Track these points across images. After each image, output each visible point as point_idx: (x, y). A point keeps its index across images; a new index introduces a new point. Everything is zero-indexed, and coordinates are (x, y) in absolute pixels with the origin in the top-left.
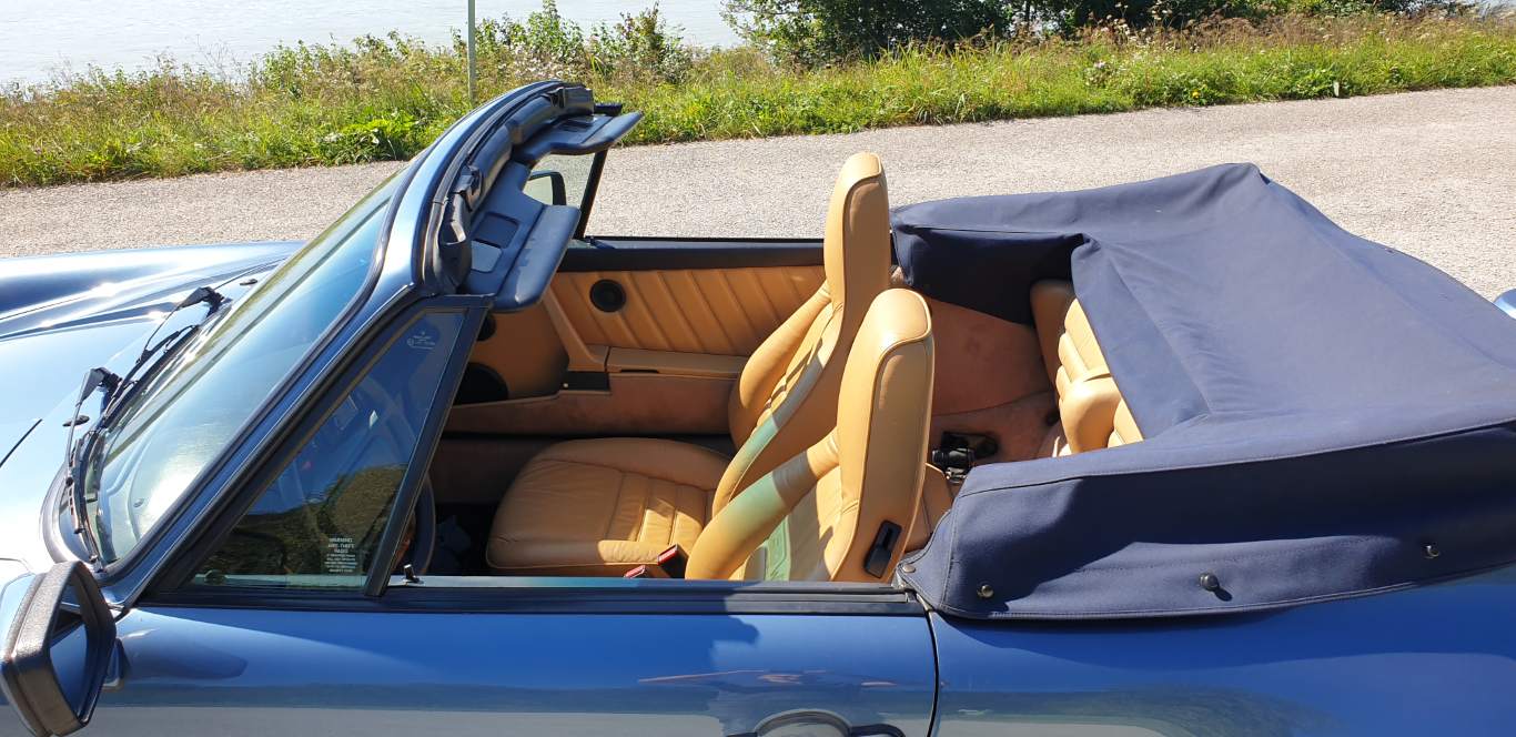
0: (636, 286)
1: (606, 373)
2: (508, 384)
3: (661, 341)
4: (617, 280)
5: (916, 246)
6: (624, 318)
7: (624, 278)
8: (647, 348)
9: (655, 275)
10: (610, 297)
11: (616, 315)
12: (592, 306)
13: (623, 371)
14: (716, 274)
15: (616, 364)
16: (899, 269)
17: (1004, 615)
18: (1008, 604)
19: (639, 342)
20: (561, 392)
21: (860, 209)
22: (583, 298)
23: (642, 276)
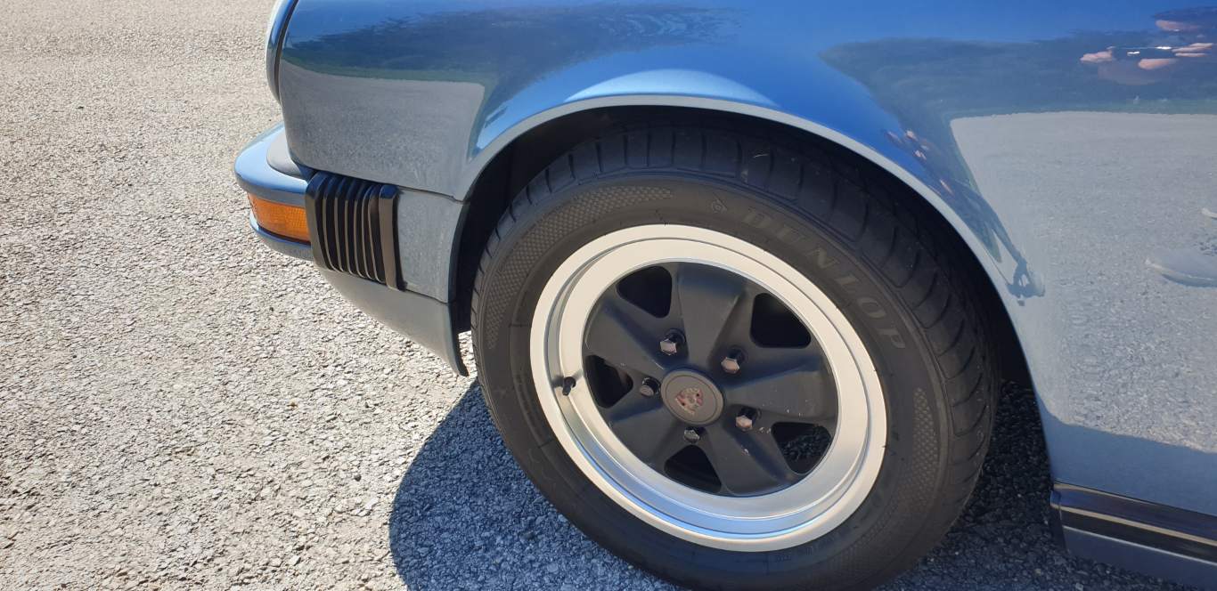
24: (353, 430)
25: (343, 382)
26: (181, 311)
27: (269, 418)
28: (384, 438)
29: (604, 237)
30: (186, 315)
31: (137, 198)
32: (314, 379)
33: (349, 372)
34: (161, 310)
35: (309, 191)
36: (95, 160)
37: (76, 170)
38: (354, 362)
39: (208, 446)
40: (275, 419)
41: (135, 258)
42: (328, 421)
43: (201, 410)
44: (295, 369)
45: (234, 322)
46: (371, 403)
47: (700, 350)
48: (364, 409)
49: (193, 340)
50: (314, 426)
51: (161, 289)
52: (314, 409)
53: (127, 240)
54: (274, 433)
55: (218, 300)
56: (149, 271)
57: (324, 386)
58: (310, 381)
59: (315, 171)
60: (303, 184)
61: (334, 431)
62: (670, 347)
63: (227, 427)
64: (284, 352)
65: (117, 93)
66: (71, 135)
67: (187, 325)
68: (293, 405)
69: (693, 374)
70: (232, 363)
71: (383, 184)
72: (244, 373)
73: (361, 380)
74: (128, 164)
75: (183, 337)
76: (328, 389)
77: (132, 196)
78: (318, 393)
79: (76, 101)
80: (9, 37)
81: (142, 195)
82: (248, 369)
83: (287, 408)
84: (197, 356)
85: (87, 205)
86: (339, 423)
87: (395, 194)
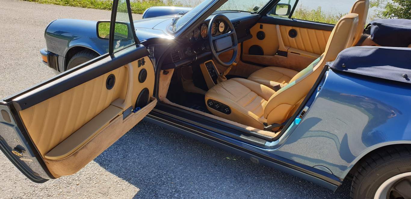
0: (300, 33)
1: (287, 52)
2: (264, 51)
3: (303, 47)
4: (296, 29)
5: (376, 28)
6: (295, 40)
7: (297, 29)
8: (299, 49)
9: (305, 30)
10: (293, 34)
11: (294, 39)
12: (288, 36)
13: (291, 52)
14: (321, 32)
15: (290, 50)
16: (370, 36)
17: (346, 71)
18: (348, 69)
19: (298, 47)
20: (276, 55)
21: (357, 7)
22: (287, 33)
23: (302, 29)
35: (47, 54)
87: (58, 56)
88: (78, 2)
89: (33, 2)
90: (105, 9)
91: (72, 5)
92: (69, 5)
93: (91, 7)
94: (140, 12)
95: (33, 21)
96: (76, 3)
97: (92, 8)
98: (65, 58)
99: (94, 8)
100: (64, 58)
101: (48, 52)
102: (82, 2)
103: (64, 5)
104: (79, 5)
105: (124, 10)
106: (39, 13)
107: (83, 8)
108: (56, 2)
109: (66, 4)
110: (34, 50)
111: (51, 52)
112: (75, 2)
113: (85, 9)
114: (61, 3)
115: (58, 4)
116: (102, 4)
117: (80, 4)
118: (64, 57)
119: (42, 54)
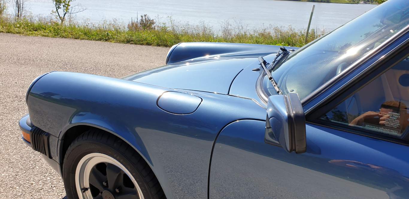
24: (45, 193)
25: (49, 179)
26: (15, 151)
27: (23, 187)
28: (52, 196)
29: (89, 154)
30: (16, 153)
31: (19, 114)
32: (42, 176)
33: (52, 176)
34: (9, 150)
35: (31, 131)
36: (12, 100)
37: (6, 103)
38: (55, 173)
39: (3, 194)
40: (25, 187)
41: (10, 133)
42: (39, 190)
43: (6, 182)
44: (38, 173)
45: (28, 157)
46: (53, 186)
47: (111, 186)
48: (51, 187)
49: (14, 161)
50: (35, 191)
51: (12, 144)
52: (37, 186)
53: (10, 127)
54: (23, 192)
55: (27, 149)
56: (12, 138)
57: (43, 179)
58: (40, 177)
59: (34, 126)
60: (30, 128)
61: (39, 193)
62: (105, 184)
63: (11, 188)
64: (37, 167)
65: (29, 79)
66: (9, 91)
67: (15, 156)
68: (32, 184)
69: (109, 192)
70: (22, 169)
71: (46, 132)
72: (23, 173)
73: (54, 179)
74: (21, 103)
75: (11, 160)
76: (44, 180)
77: (18, 113)
78: (40, 181)
79: (16, 80)
80: (6, 57)
81: (21, 113)
82: (25, 172)
83: (30, 184)
84: (13, 166)
85: (4, 115)
86: (42, 191)
87: (48, 135)
88: (69, 33)
89: (17, 34)
90: (101, 40)
91: (63, 37)
92: (59, 36)
93: (84, 38)
94: (141, 43)
95: (15, 58)
96: (68, 35)
97: (86, 39)
98: (62, 140)
99: (88, 40)
100: (60, 142)
101: (32, 126)
102: (74, 33)
103: (53, 37)
104: (70, 36)
105: (122, 40)
106: (24, 48)
107: (76, 40)
108: (44, 34)
109: (55, 35)
110: (14, 101)
111: (37, 127)
112: (65, 33)
113: (78, 41)
114: (50, 34)
115: (46, 36)
116: (97, 34)
117: (72, 35)
118: (60, 138)
119: (22, 128)
